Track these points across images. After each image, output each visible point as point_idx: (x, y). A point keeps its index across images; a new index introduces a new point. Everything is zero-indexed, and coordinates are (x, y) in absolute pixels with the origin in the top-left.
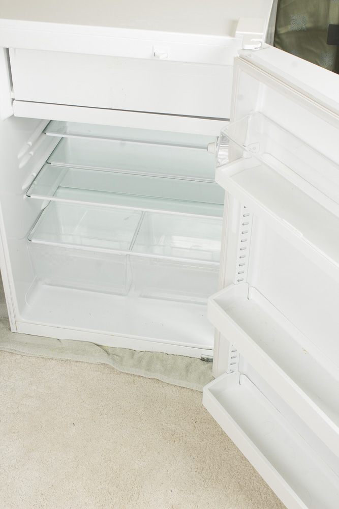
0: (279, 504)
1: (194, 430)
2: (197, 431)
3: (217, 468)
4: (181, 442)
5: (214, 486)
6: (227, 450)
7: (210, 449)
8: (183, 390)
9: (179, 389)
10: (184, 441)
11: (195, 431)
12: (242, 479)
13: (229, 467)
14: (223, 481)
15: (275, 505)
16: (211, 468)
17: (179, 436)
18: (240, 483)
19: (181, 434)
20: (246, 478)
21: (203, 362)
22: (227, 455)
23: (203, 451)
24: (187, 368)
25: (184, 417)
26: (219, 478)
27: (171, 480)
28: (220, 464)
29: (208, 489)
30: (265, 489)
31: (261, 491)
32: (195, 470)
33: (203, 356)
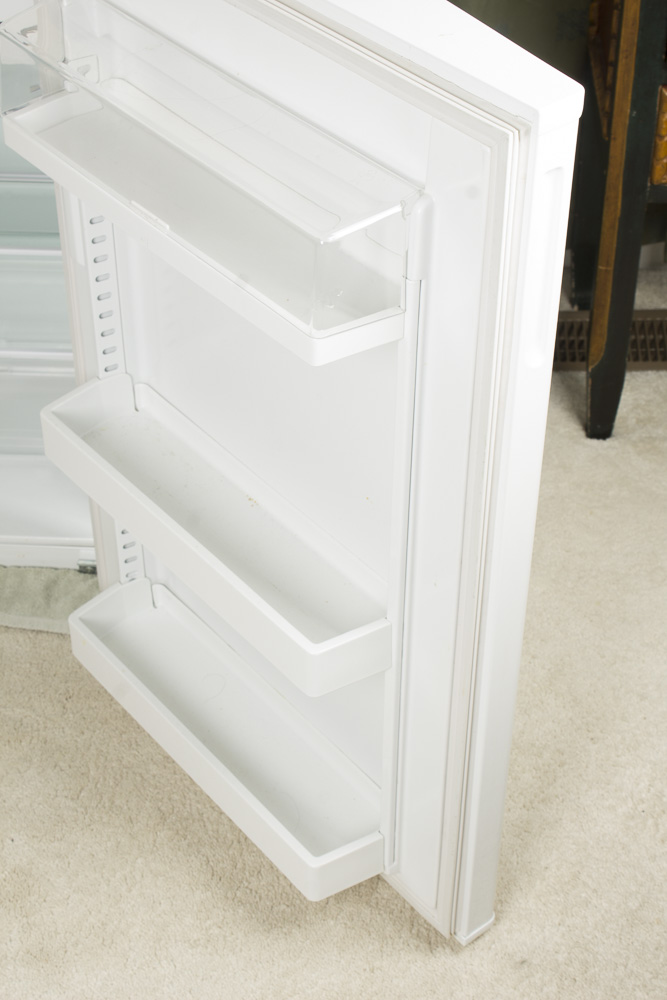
0: (242, 840)
1: (64, 714)
2: (71, 716)
3: (111, 784)
4: (35, 741)
5: (104, 820)
6: (134, 746)
7: (97, 749)
8: (40, 636)
9: (31, 636)
10: (41, 738)
11: (66, 716)
12: (166, 800)
13: (139, 778)
14: (125, 807)
15: (235, 842)
16: (99, 786)
17: (29, 729)
18: (163, 808)
19: (36, 725)
20: (175, 797)
21: (82, 575)
22: (135, 756)
23: (83, 755)
24: (49, 591)
25: (42, 691)
26: (118, 802)
27: (11, 817)
28: (118, 777)
29: (92, 827)
30: (215, 814)
31: (205, 820)
32: (65, 793)
33: (82, 563)
